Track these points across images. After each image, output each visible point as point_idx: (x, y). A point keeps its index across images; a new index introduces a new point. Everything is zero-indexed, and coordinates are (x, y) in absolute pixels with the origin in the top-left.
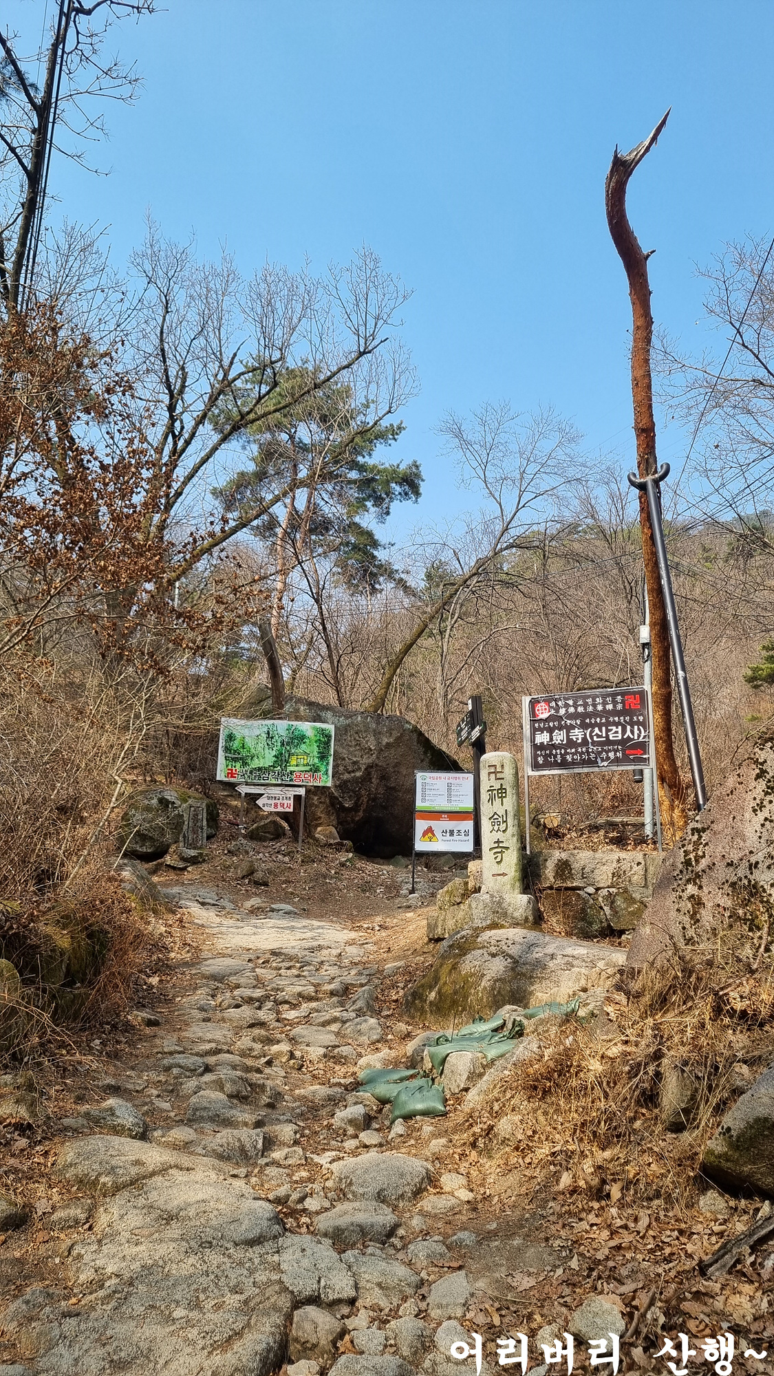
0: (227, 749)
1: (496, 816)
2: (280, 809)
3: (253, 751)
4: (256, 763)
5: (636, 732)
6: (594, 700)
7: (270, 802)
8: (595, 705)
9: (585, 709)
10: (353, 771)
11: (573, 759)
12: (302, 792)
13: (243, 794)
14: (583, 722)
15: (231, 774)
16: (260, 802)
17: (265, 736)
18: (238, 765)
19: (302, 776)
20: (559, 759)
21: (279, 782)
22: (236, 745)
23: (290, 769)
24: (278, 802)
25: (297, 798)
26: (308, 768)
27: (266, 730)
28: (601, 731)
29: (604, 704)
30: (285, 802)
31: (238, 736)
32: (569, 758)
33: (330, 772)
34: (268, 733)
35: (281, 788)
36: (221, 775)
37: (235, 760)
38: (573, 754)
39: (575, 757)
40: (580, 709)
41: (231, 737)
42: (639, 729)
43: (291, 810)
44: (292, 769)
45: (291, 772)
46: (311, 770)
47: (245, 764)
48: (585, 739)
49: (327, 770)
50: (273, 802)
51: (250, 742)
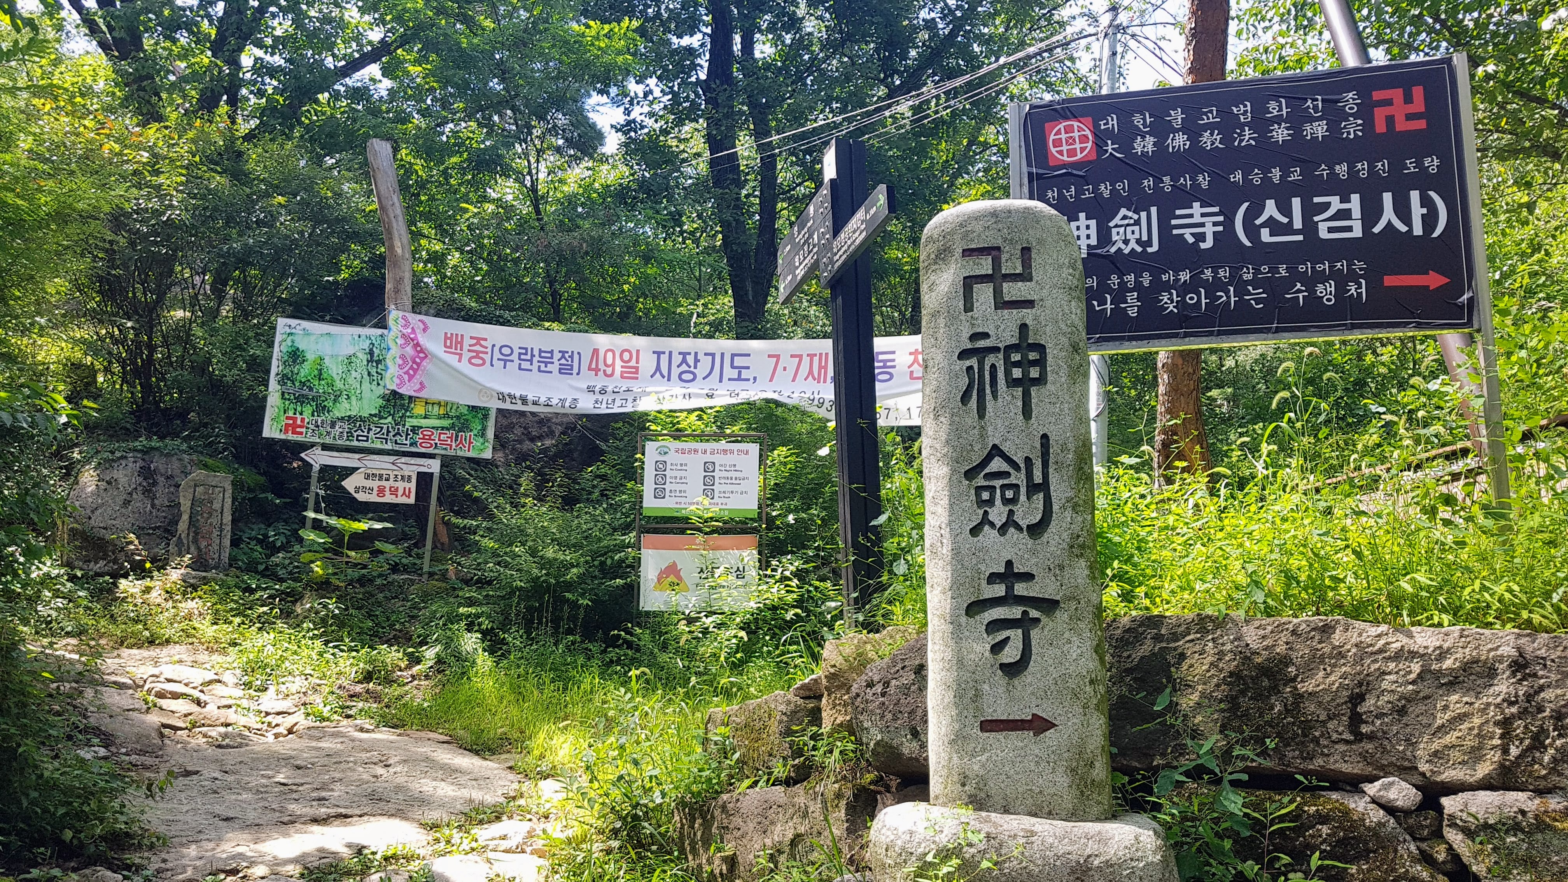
0: (284, 379)
1: (997, 464)
2: (389, 499)
3: (339, 385)
4: (342, 409)
5: (1417, 211)
6: (1260, 110)
7: (369, 483)
8: (1262, 124)
9: (1227, 139)
10: (540, 438)
11: (1182, 304)
12: (434, 467)
13: (316, 467)
14: (1219, 180)
15: (292, 427)
16: (349, 484)
17: (364, 358)
18: (308, 410)
19: (435, 437)
20: (1132, 305)
21: (389, 446)
22: (305, 371)
23: (410, 422)
24: (387, 484)
25: (424, 479)
26: (446, 423)
27: (366, 345)
28: (1285, 209)
29: (1298, 120)
30: (401, 485)
31: (310, 356)
32: (1169, 302)
33: (490, 433)
34: (371, 353)
35: (392, 458)
36: (271, 430)
37: (301, 400)
38: (1185, 289)
39: (1191, 299)
40: (1210, 140)
41: (295, 356)
42: (1426, 202)
43: (412, 500)
44: (415, 422)
45: (415, 429)
46: (453, 426)
47: (321, 409)
48: (1226, 236)
49: (484, 429)
50: (375, 484)
51: (334, 370)
